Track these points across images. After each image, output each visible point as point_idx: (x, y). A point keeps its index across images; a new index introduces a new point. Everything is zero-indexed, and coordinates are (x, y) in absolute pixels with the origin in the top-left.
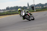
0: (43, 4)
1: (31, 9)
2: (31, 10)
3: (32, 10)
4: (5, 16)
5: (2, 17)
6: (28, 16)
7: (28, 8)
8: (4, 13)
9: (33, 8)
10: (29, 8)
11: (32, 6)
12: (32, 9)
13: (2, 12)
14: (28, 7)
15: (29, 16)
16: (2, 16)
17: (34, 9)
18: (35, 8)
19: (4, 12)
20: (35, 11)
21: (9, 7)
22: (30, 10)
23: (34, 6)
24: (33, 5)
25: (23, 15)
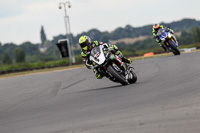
2: (54, 56)
6: (117, 68)
7: (42, 50)
9: (64, 50)
11: (59, 41)
12: (60, 53)
14: (42, 45)
15: (122, 68)
17: (68, 56)
18: (71, 49)
20: (74, 61)
22: (51, 60)
23: (67, 40)
24: (65, 37)
25: (100, 63)
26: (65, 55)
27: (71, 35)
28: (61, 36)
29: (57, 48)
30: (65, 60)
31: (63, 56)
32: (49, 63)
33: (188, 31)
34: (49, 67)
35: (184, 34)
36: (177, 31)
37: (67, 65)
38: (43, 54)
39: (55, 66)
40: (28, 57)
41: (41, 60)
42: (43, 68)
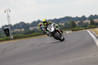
0: (28, 24)
2: (3, 35)
6: (59, 34)
9: (7, 32)
11: (5, 28)
17: (9, 35)
18: (11, 32)
22: (1, 37)
23: (9, 27)
26: (8, 35)
27: (11, 25)
28: (6, 26)
29: (4, 32)
30: (8, 37)
31: (7, 35)
33: (68, 23)
35: (66, 24)
36: (63, 23)
37: (9, 40)
39: (3, 40)
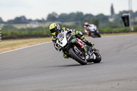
1: (121, 22)
3: (124, 28)
4: (43, 39)
5: (34, 41)
7: (111, 20)
8: (40, 31)
9: (126, 21)
10: (115, 20)
12: (123, 23)
13: (35, 26)
16: (36, 39)
17: (128, 25)
18: (131, 21)
19: (40, 28)
20: (132, 29)
21: (56, 15)
24: (127, 12)
26: (127, 24)
28: (125, 12)
29: (121, 19)
30: (127, 28)
31: (125, 25)
32: (115, 30)
34: (115, 32)
37: (128, 32)
38: (111, 23)
39: (119, 32)
40: (101, 24)
41: (110, 27)
42: (111, 33)
